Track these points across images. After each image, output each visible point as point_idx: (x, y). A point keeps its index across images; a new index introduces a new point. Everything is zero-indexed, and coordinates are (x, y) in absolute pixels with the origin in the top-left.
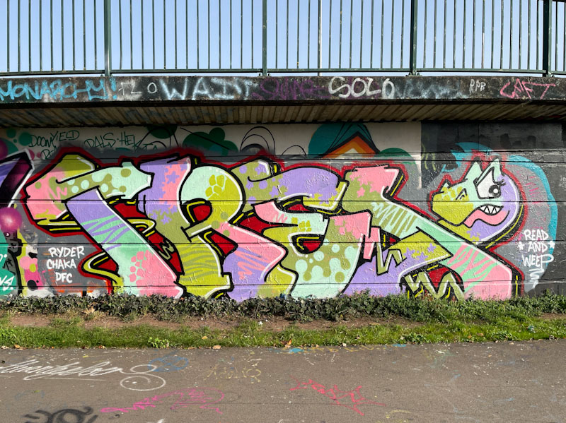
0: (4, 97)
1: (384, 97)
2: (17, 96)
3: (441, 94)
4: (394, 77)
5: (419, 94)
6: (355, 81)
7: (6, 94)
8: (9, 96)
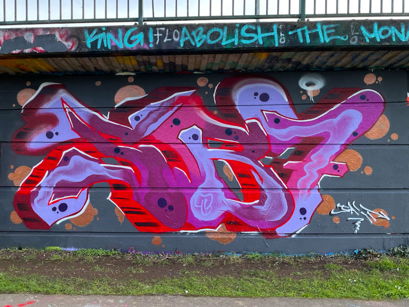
0: (369, 39)
2: (383, 37)
7: (372, 36)
8: (375, 38)
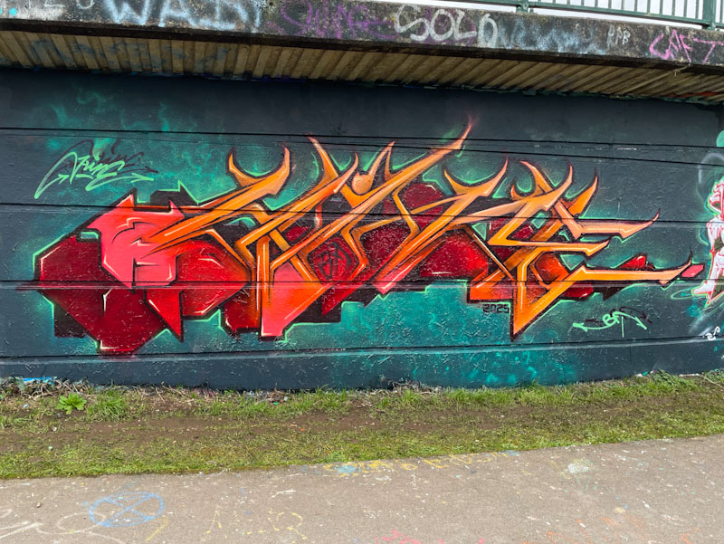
1: (482, 44)
3: (567, 44)
4: (496, 13)
5: (533, 43)
6: (437, 13)
